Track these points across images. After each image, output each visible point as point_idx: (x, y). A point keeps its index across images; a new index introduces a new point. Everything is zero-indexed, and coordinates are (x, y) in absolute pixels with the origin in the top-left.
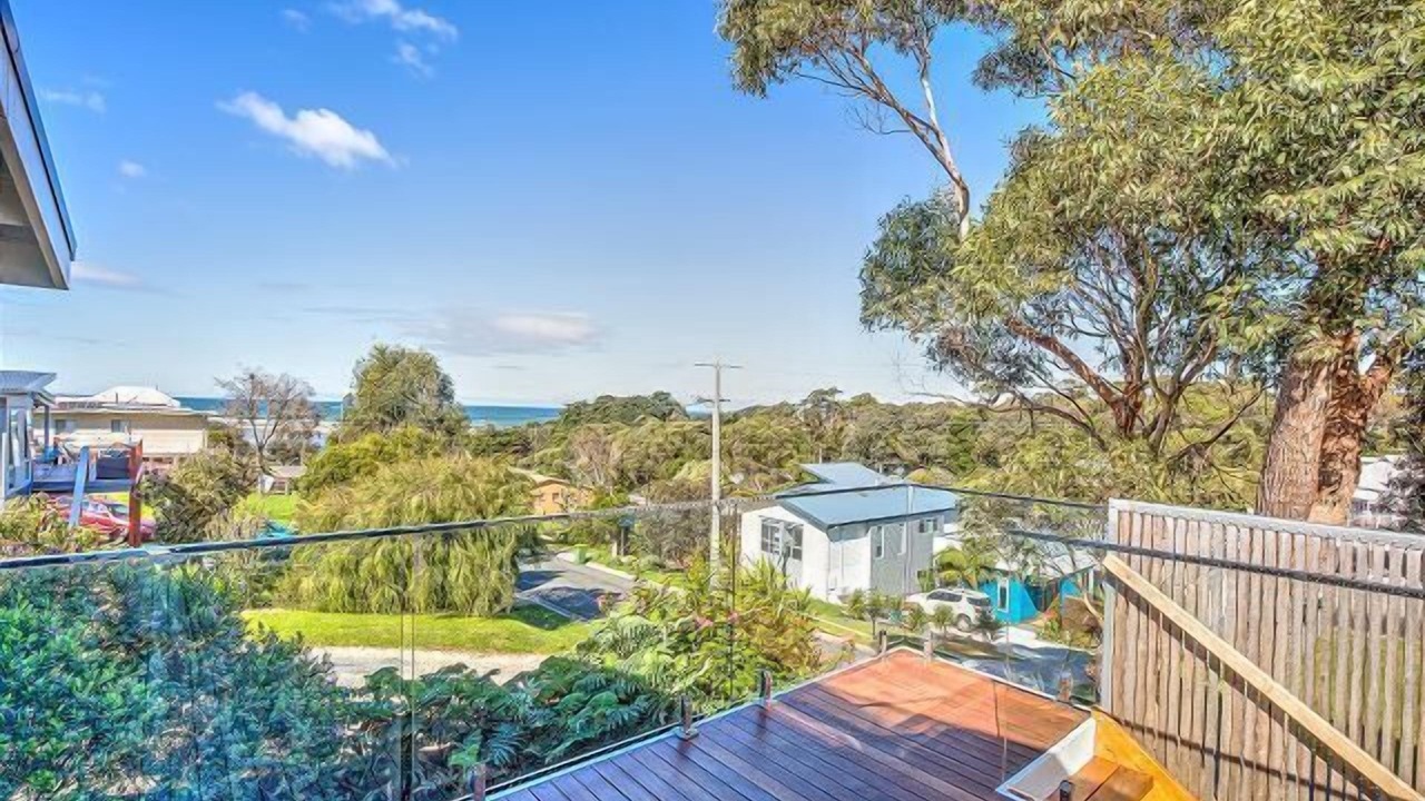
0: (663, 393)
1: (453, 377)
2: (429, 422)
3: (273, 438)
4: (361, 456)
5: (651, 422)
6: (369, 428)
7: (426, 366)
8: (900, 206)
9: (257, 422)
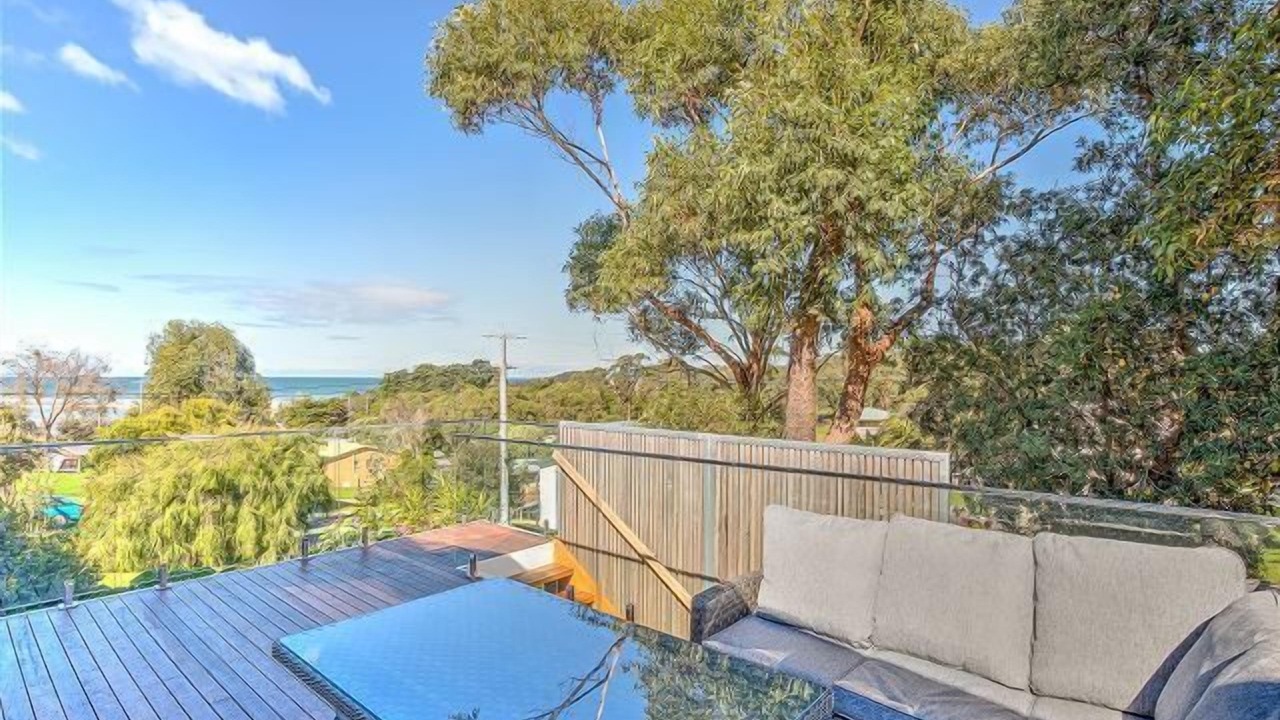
0: (481, 361)
1: (252, 350)
2: (227, 393)
3: (63, 416)
4: (152, 427)
5: (470, 389)
6: (166, 401)
7: (223, 338)
8: (592, 217)
9: (42, 400)
